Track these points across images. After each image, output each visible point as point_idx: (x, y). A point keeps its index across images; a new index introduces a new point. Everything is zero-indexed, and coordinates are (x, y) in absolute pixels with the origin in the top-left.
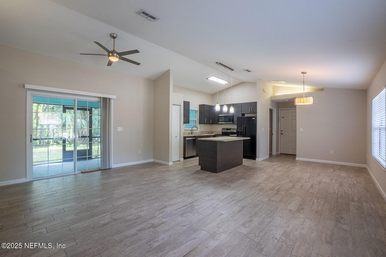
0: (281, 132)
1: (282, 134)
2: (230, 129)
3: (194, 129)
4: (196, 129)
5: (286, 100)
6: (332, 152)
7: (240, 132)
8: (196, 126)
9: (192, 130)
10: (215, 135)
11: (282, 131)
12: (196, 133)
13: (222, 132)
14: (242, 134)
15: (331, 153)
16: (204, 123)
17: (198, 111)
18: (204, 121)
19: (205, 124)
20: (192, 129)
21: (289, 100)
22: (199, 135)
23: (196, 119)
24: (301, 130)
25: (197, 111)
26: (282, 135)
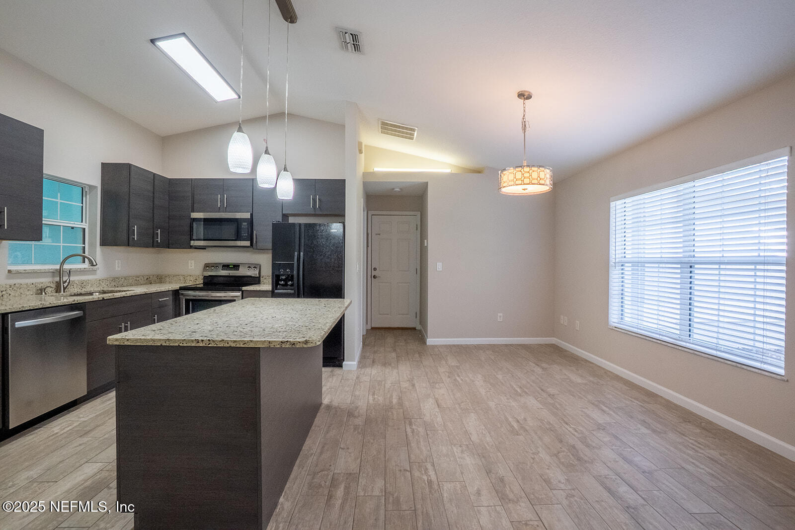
0: (374, 273)
1: (375, 277)
2: (236, 267)
3: (75, 265)
4: (86, 265)
5: (393, 189)
6: (500, 317)
7: (284, 277)
8: (87, 254)
9: (60, 272)
10: (181, 288)
11: (375, 269)
12: (82, 284)
13: (205, 278)
14: (292, 285)
15: (499, 320)
16: (128, 243)
17: (95, 187)
18: (130, 232)
19: (133, 246)
20: (58, 267)
21: (401, 189)
22: (106, 296)
23: (85, 225)
24: (439, 266)
25: (92, 188)
26: (376, 279)
